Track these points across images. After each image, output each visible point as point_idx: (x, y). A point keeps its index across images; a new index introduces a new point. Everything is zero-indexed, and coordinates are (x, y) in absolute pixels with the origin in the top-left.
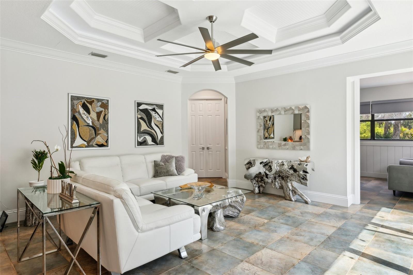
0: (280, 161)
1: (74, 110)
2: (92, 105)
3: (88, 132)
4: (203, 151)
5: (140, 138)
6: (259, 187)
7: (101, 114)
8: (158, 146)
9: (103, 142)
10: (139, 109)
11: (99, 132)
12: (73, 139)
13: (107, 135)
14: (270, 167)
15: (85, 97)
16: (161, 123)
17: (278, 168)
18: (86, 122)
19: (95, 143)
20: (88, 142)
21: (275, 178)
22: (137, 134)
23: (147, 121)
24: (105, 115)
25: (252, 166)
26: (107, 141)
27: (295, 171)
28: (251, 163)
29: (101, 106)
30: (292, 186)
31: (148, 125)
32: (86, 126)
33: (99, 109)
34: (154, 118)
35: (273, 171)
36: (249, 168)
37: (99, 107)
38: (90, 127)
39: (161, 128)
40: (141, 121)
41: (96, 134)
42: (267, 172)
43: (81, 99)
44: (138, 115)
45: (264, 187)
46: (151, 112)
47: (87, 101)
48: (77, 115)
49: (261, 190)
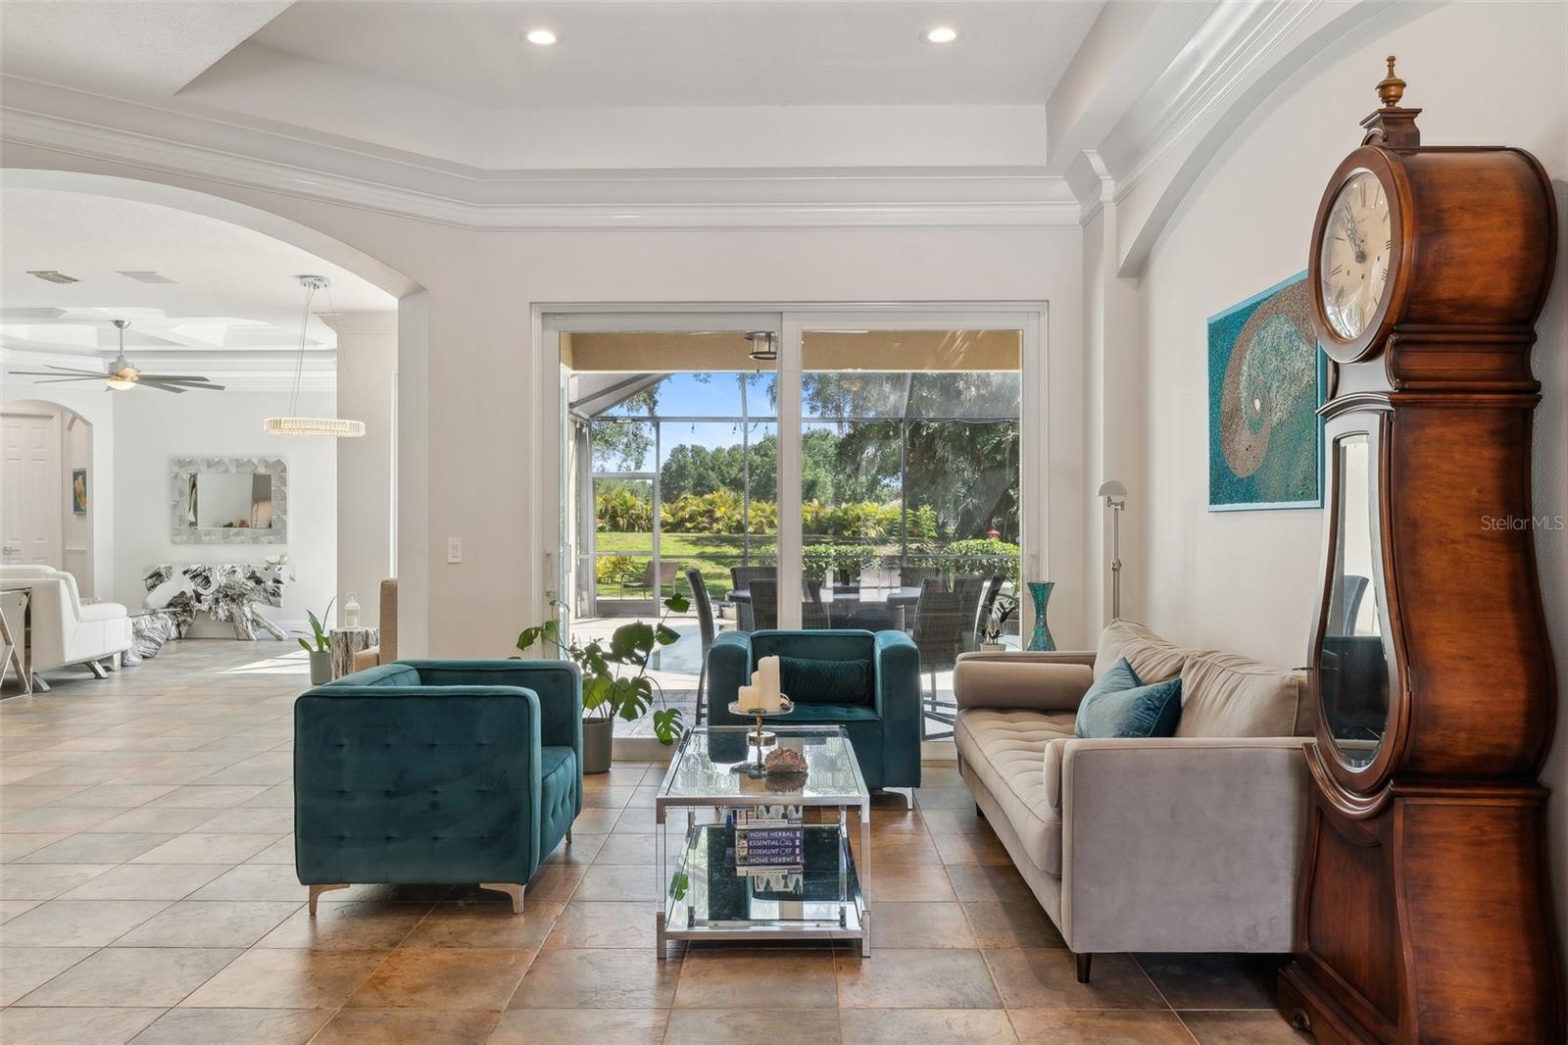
0: (228, 567)
6: (178, 626)
14: (206, 578)
17: (223, 581)
21: (217, 601)
25: (161, 582)
27: (259, 581)
28: (161, 575)
30: (253, 613)
35: (214, 587)
36: (154, 586)
42: (200, 590)
45: (190, 625)
49: (183, 632)
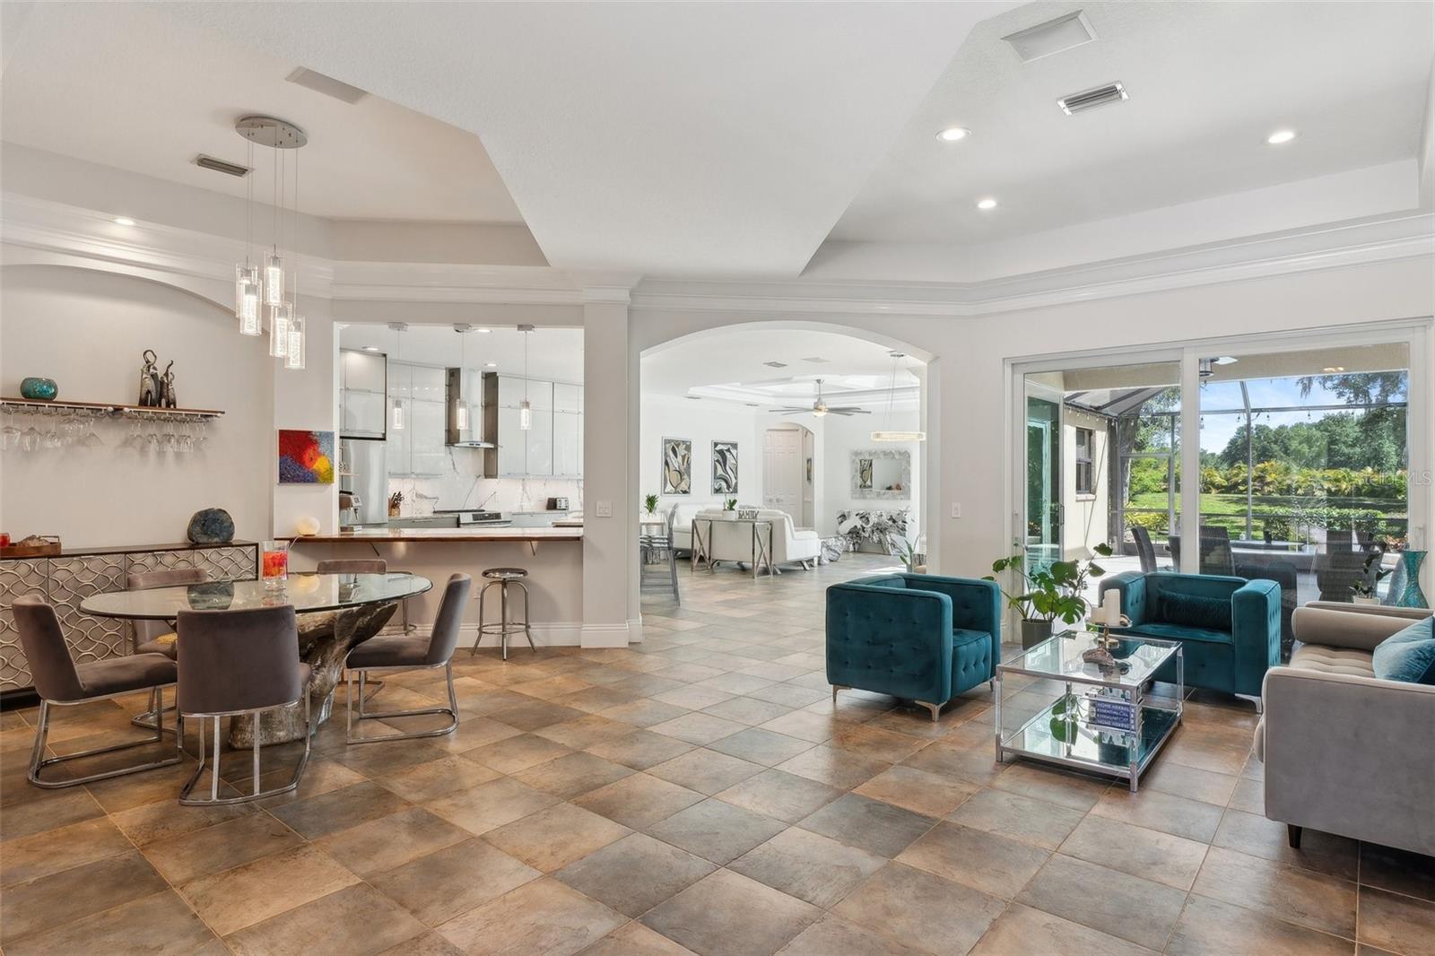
0: (879, 513)
1: (666, 454)
2: (679, 448)
3: (675, 477)
5: (716, 484)
6: (854, 544)
8: (732, 494)
9: (686, 488)
10: (716, 450)
11: (684, 477)
12: (665, 483)
13: (689, 480)
14: (867, 518)
15: (675, 440)
16: (735, 466)
17: (876, 520)
18: (675, 467)
19: (680, 489)
20: (676, 488)
21: (873, 532)
22: (714, 480)
23: (722, 464)
24: (688, 458)
25: (845, 519)
26: (689, 488)
27: (894, 522)
28: (845, 516)
29: (686, 449)
30: (892, 539)
31: (723, 469)
32: (674, 471)
33: (684, 452)
34: (729, 460)
35: (871, 524)
36: (842, 522)
37: (684, 450)
38: (677, 472)
39: (735, 472)
40: (717, 464)
41: (682, 479)
42: (864, 525)
43: (671, 443)
44: (715, 457)
45: (860, 544)
46: (726, 453)
47: (675, 444)
48: (669, 461)
49: (856, 548)
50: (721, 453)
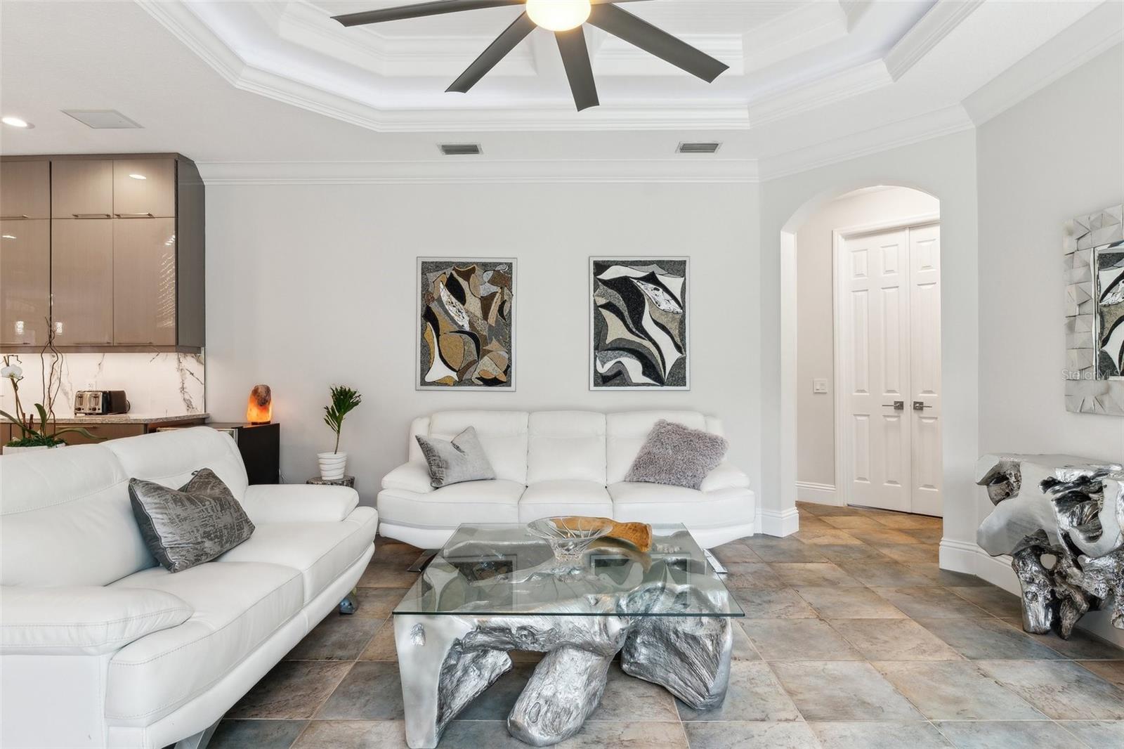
1: (427, 295)
2: (471, 280)
3: (461, 348)
4: (899, 417)
5: (603, 363)
7: (493, 300)
8: (665, 388)
9: (497, 373)
10: (599, 279)
11: (488, 347)
12: (426, 366)
13: (507, 356)
15: (453, 263)
16: (678, 317)
18: (456, 324)
19: (476, 375)
20: (460, 373)
22: (595, 353)
23: (626, 314)
24: (503, 303)
25: (1012, 491)
26: (507, 371)
28: (1007, 478)
29: (492, 281)
31: (631, 326)
32: (457, 332)
33: (487, 289)
34: (651, 304)
36: (1001, 500)
37: (487, 284)
38: (464, 336)
39: (675, 333)
40: (605, 313)
41: (480, 353)
43: (444, 269)
44: (597, 298)
46: (642, 287)
47: (457, 272)
48: (435, 307)
50: (623, 285)
